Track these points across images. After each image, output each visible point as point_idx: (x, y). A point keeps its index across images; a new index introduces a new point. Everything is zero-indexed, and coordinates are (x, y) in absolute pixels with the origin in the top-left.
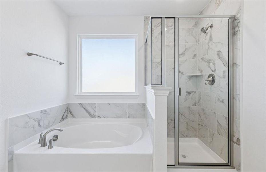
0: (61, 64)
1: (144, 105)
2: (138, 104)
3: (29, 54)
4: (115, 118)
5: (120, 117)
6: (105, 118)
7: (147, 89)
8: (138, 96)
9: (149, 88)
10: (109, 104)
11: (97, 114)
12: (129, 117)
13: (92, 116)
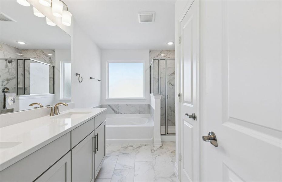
0: (99, 80)
1: (149, 106)
2: (146, 105)
3: (91, 78)
4: (131, 114)
5: (134, 114)
6: (124, 114)
7: (151, 96)
8: (146, 100)
9: (152, 95)
10: (127, 105)
11: (119, 111)
12: (140, 113)
13: (116, 113)
